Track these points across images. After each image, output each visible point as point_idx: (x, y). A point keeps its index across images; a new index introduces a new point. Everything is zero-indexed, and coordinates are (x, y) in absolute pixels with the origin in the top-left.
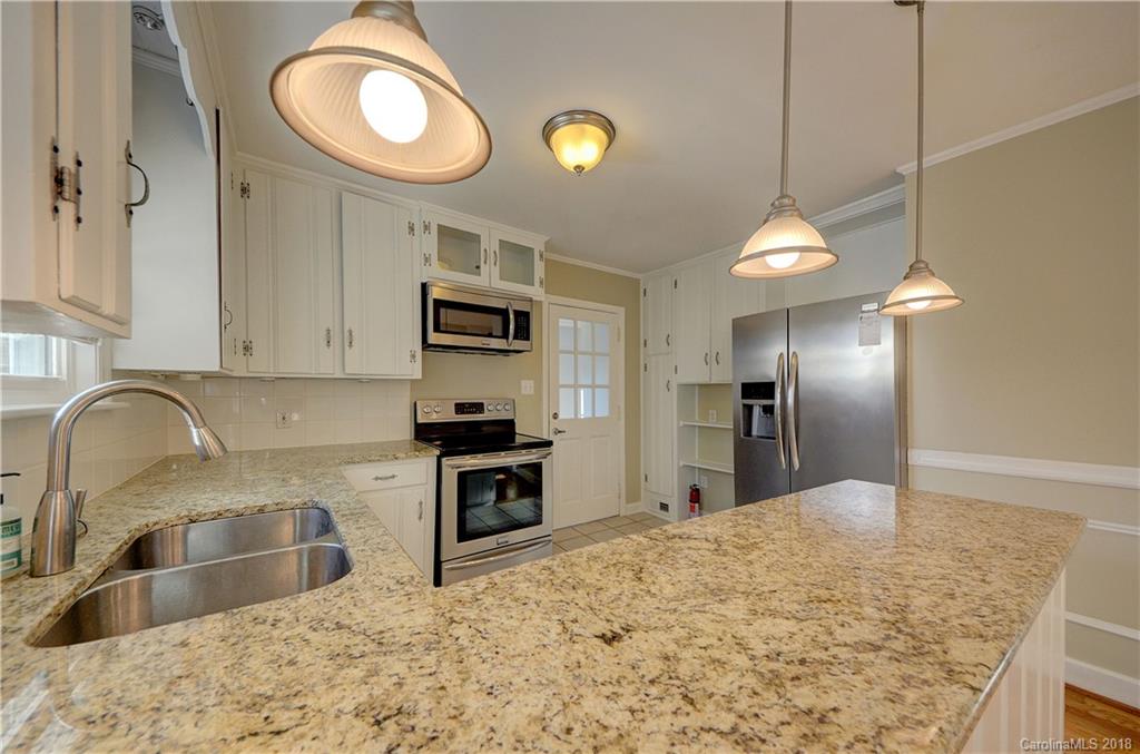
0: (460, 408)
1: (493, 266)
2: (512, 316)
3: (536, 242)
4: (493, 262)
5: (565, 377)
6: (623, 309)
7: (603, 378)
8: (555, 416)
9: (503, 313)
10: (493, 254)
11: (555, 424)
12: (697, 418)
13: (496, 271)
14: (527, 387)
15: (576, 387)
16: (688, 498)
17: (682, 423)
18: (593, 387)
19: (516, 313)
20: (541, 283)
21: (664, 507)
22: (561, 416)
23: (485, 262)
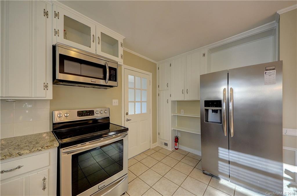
0: (80, 114)
1: (97, 44)
2: (108, 70)
3: (119, 37)
4: (97, 42)
5: (131, 98)
6: (151, 74)
7: (144, 99)
8: (127, 114)
9: (103, 67)
10: (97, 38)
11: (127, 117)
12: (176, 112)
13: (99, 47)
14: (115, 102)
15: (135, 102)
16: (174, 141)
17: (172, 114)
18: (141, 102)
19: (110, 68)
20: (122, 57)
21: (166, 144)
22: (129, 114)
23: (93, 42)
